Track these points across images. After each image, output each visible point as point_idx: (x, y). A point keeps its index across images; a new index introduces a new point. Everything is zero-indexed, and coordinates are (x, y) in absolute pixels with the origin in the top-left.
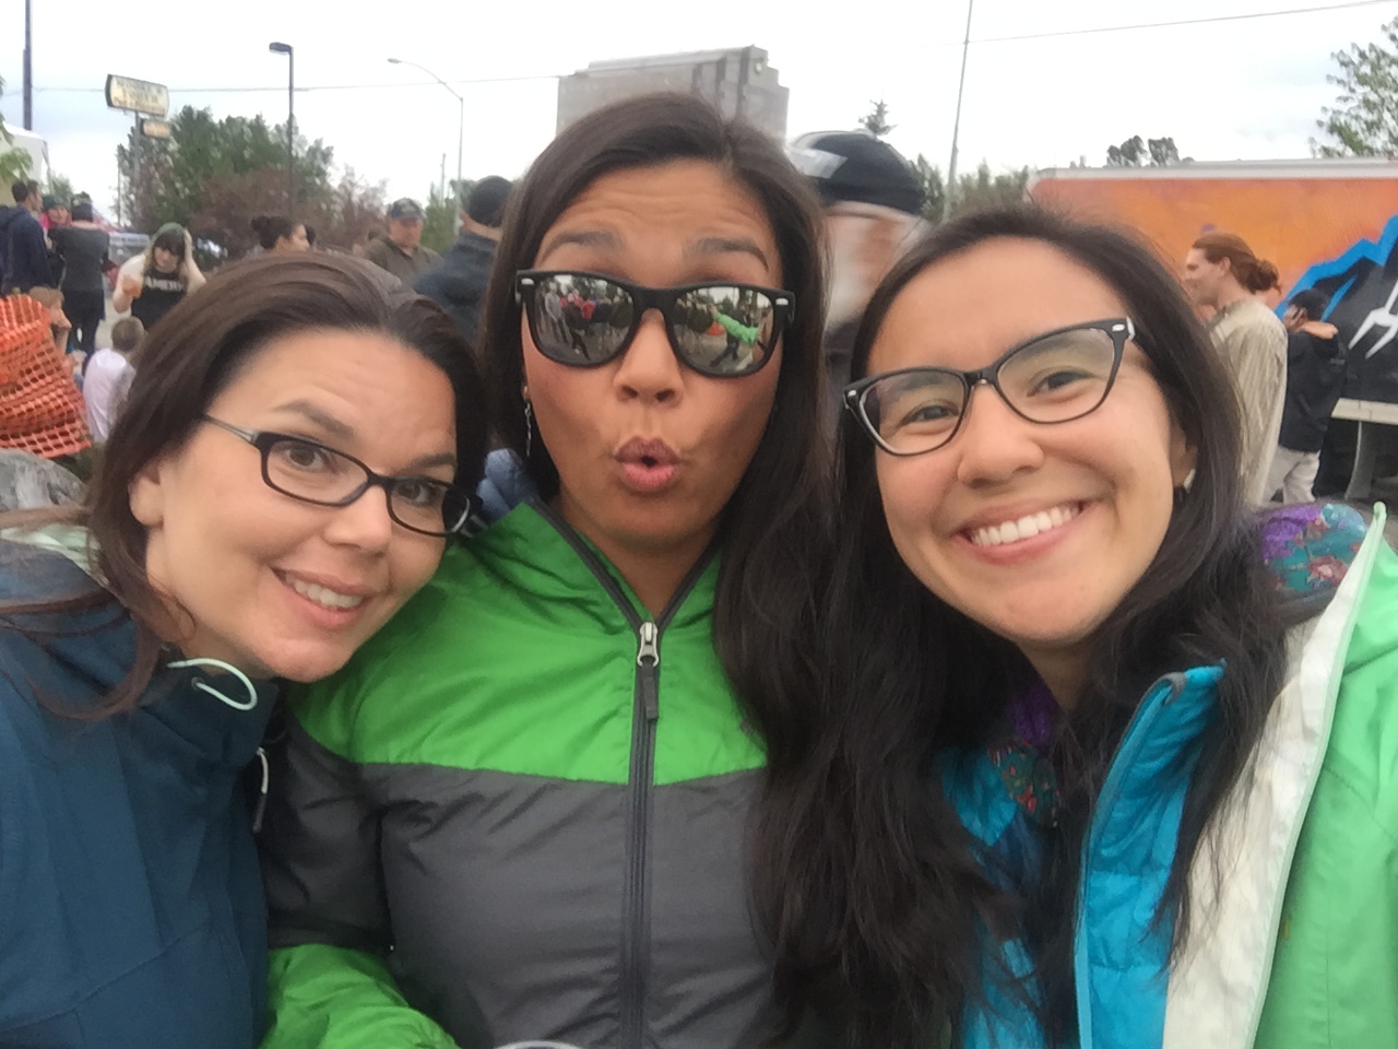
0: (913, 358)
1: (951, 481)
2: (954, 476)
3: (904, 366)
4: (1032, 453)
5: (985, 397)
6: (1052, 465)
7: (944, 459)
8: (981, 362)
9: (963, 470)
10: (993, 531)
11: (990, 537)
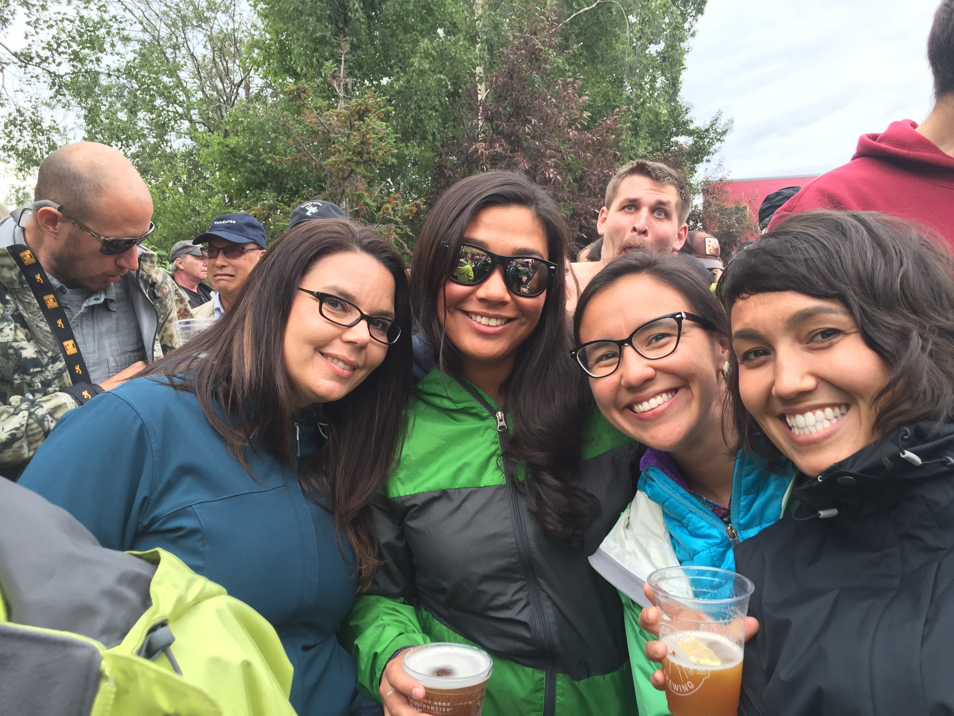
0: (596, 336)
1: (618, 387)
2: (619, 385)
3: (593, 340)
4: (650, 372)
5: (628, 351)
6: (660, 375)
7: (615, 378)
8: (626, 336)
9: (623, 382)
10: (640, 406)
11: (640, 408)
